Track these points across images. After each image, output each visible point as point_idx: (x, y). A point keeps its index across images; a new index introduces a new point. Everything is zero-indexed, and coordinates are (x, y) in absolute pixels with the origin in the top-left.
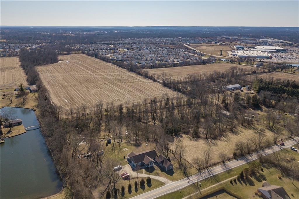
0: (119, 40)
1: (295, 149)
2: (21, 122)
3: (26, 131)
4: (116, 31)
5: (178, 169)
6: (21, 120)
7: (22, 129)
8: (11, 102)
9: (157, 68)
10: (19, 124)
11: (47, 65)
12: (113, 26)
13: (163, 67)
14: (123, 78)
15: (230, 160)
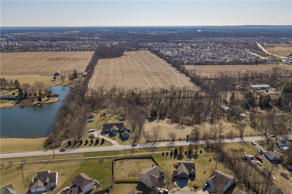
0: (192, 39)
1: (254, 143)
2: (58, 95)
3: (57, 101)
4: (199, 31)
5: (133, 138)
6: (58, 94)
7: (56, 99)
8: (64, 82)
9: (202, 65)
10: (57, 96)
11: (111, 58)
12: (201, 26)
13: (209, 65)
14: (161, 72)
15: (181, 140)
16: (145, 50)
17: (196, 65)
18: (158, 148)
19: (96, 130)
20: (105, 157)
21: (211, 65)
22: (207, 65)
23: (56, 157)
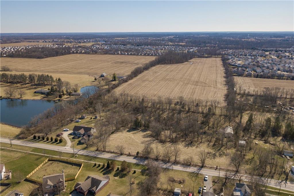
14: (204, 82)
15: (131, 155)
16: (218, 57)
17: (257, 77)
18: (98, 158)
19: (70, 130)
20: (45, 156)
21: (276, 79)
22: (272, 78)
23: (13, 146)
